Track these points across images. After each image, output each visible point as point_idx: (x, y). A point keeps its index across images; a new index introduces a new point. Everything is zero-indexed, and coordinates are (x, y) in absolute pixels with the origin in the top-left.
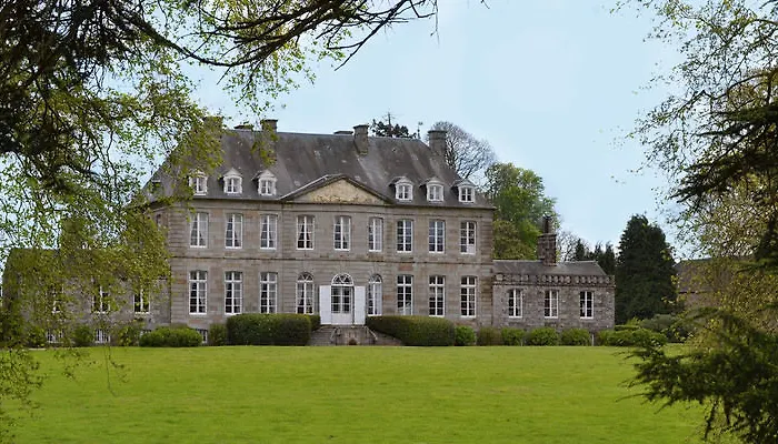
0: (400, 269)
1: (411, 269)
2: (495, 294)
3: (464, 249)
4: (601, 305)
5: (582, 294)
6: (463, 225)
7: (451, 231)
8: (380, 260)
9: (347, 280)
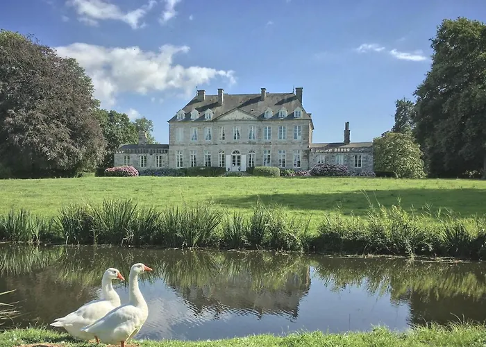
0: (265, 147)
1: (270, 147)
2: (310, 157)
3: (296, 138)
4: (366, 161)
5: (356, 157)
6: (296, 127)
7: (290, 130)
8: (254, 144)
9: (238, 153)
